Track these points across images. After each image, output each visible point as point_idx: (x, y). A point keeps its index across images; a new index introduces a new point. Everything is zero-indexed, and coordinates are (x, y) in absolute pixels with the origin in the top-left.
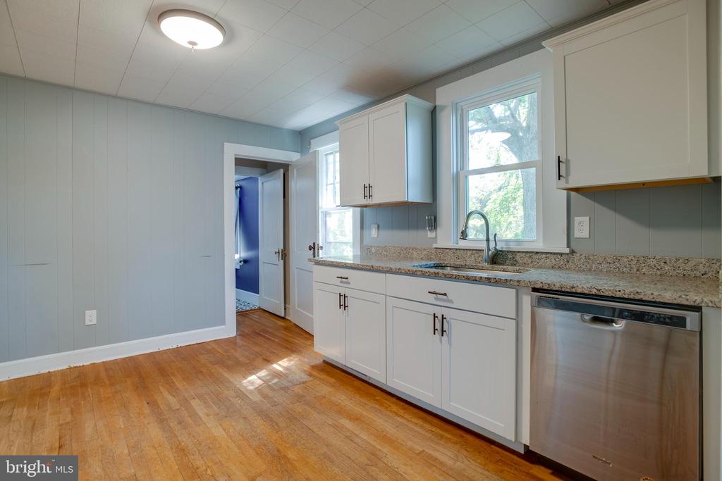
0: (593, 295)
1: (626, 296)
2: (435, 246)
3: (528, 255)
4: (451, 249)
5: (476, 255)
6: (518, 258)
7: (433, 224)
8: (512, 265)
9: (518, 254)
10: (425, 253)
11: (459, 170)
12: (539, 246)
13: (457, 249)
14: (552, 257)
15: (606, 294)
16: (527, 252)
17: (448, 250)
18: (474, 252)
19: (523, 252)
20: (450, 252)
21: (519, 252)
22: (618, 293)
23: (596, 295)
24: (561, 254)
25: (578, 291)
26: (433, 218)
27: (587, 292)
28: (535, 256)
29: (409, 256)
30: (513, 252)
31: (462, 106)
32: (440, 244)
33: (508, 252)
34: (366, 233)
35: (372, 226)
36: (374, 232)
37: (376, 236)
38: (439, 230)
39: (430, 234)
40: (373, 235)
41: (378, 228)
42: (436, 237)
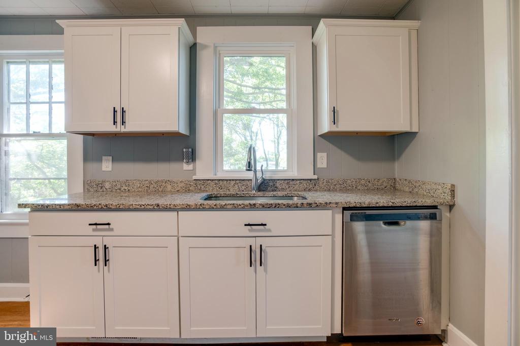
0: (389, 207)
1: (408, 205)
2: (194, 177)
3: (286, 182)
4: (213, 180)
5: (239, 184)
6: (278, 185)
7: (192, 157)
8: (273, 191)
9: (278, 182)
10: (182, 184)
11: (217, 107)
12: (294, 174)
13: (219, 180)
14: (304, 182)
15: (398, 205)
16: (285, 180)
17: (209, 181)
18: (238, 181)
19: (282, 180)
20: (212, 183)
21: (278, 180)
22: (404, 203)
23: (391, 207)
24: (311, 180)
25: (380, 206)
26: (190, 150)
27: (386, 205)
28: (291, 183)
29: (160, 190)
30: (274, 180)
31: (219, 51)
32: (200, 175)
33: (269, 180)
34: (92, 166)
35: (104, 157)
36: (107, 165)
37: (110, 169)
38: (198, 163)
39: (187, 167)
40: (104, 168)
41: (113, 161)
42: (194, 169)
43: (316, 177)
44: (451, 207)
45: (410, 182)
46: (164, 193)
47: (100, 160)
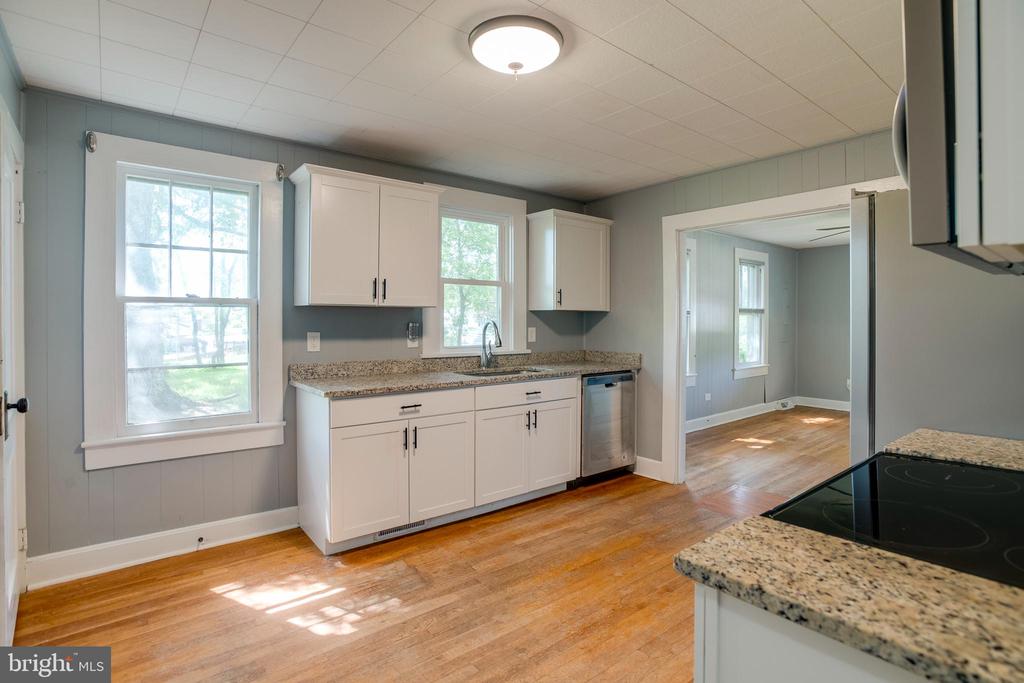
2: (422, 356)
3: (506, 357)
4: (441, 358)
6: (499, 361)
7: (418, 333)
10: (410, 365)
12: (511, 349)
13: (447, 358)
14: (520, 357)
16: (504, 355)
17: (437, 360)
18: (464, 359)
20: (440, 362)
23: (601, 373)
24: (525, 354)
26: (418, 325)
27: (598, 372)
28: (510, 358)
32: (427, 353)
34: (295, 345)
35: (308, 334)
36: (314, 344)
37: (318, 349)
38: (425, 339)
39: (411, 344)
40: (310, 349)
41: (322, 338)
42: (420, 346)
43: (529, 351)
44: (639, 370)
45: (601, 353)
46: (390, 375)
47: (305, 338)
